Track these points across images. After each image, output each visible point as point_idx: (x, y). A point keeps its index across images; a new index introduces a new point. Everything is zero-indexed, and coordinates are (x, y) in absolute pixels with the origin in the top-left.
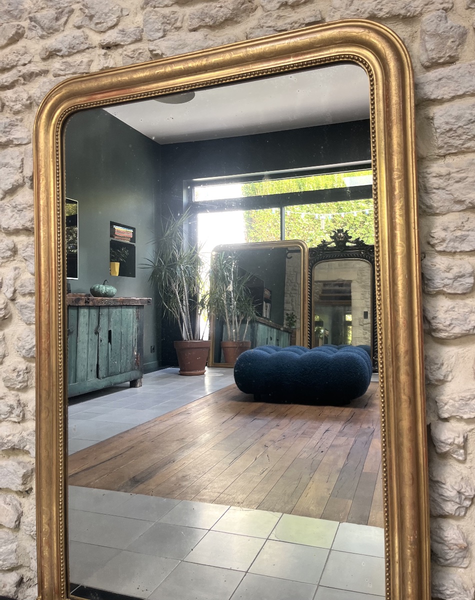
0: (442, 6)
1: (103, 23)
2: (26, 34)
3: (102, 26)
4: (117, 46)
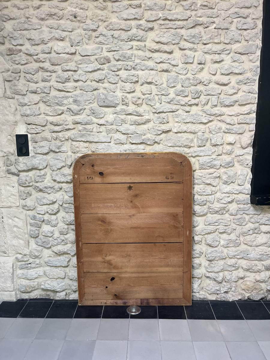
0: (203, 132)
1: (98, 116)
2: (64, 113)
4: (104, 125)
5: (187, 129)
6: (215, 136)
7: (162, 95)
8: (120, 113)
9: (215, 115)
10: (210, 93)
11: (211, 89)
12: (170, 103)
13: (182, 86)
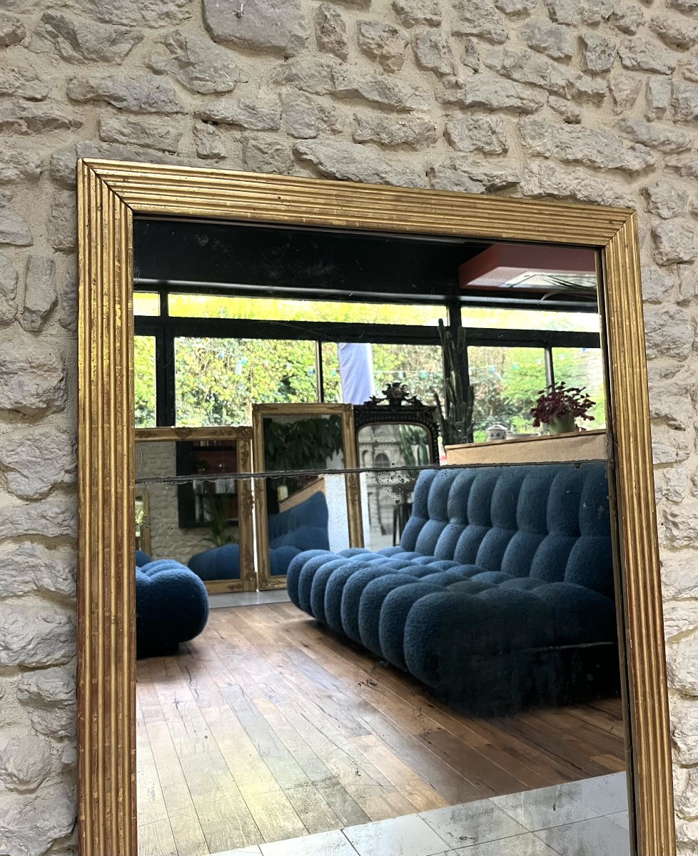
1: (207, 81)
3: (204, 85)
5: (579, 187)
6: (670, 227)
7: (480, 36)
8: (311, 82)
9: (662, 148)
10: (644, 59)
11: (648, 47)
12: (509, 77)
13: (553, 17)
